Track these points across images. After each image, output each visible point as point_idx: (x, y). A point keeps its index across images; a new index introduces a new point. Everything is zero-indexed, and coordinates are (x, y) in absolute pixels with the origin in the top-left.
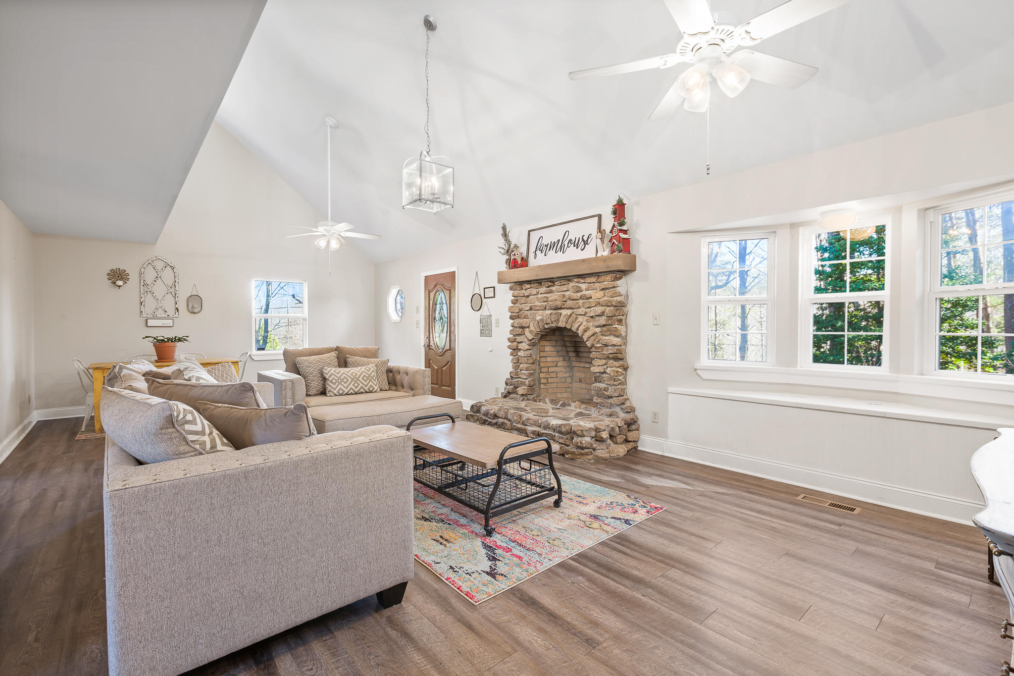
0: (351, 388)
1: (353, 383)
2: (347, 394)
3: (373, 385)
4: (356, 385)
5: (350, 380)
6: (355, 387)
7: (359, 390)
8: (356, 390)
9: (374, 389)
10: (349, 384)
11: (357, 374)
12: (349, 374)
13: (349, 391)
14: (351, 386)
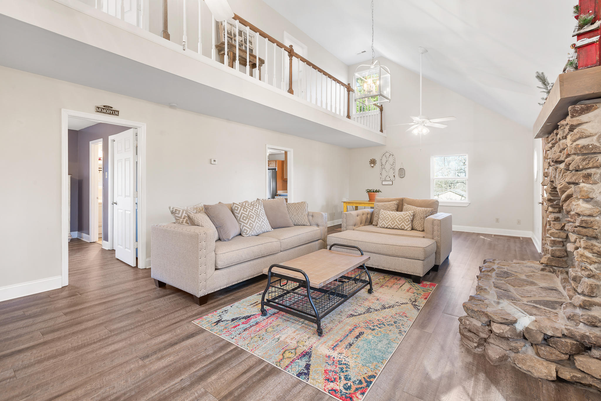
0: (389, 225)
1: (391, 221)
2: (386, 228)
3: (404, 224)
4: (393, 223)
5: (390, 219)
6: (392, 224)
7: (394, 227)
8: (393, 226)
9: (405, 227)
10: (389, 222)
11: (396, 216)
12: (391, 216)
13: (388, 226)
14: (390, 223)
